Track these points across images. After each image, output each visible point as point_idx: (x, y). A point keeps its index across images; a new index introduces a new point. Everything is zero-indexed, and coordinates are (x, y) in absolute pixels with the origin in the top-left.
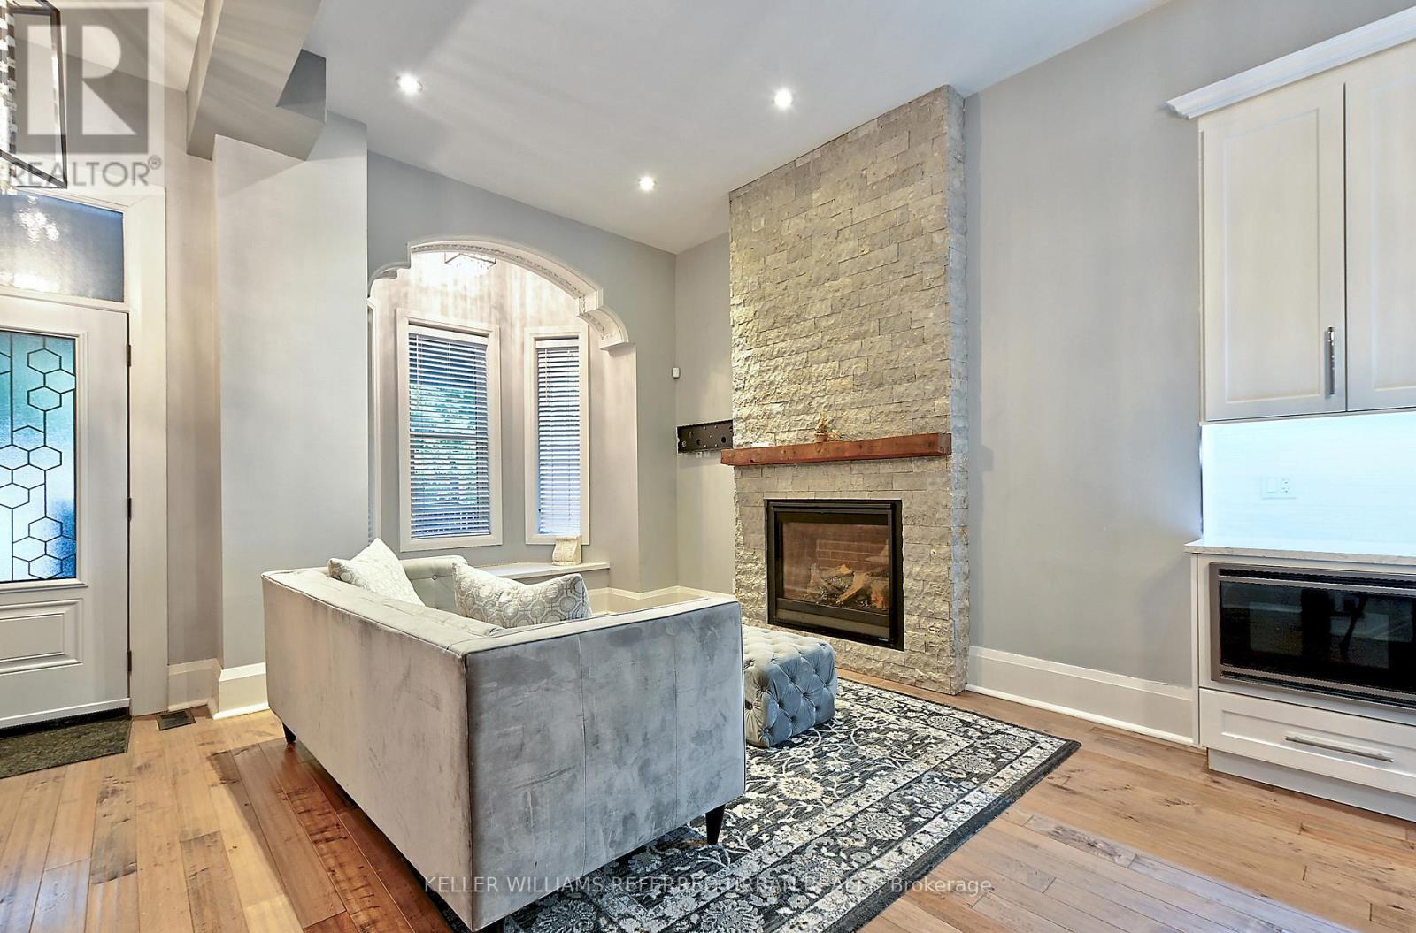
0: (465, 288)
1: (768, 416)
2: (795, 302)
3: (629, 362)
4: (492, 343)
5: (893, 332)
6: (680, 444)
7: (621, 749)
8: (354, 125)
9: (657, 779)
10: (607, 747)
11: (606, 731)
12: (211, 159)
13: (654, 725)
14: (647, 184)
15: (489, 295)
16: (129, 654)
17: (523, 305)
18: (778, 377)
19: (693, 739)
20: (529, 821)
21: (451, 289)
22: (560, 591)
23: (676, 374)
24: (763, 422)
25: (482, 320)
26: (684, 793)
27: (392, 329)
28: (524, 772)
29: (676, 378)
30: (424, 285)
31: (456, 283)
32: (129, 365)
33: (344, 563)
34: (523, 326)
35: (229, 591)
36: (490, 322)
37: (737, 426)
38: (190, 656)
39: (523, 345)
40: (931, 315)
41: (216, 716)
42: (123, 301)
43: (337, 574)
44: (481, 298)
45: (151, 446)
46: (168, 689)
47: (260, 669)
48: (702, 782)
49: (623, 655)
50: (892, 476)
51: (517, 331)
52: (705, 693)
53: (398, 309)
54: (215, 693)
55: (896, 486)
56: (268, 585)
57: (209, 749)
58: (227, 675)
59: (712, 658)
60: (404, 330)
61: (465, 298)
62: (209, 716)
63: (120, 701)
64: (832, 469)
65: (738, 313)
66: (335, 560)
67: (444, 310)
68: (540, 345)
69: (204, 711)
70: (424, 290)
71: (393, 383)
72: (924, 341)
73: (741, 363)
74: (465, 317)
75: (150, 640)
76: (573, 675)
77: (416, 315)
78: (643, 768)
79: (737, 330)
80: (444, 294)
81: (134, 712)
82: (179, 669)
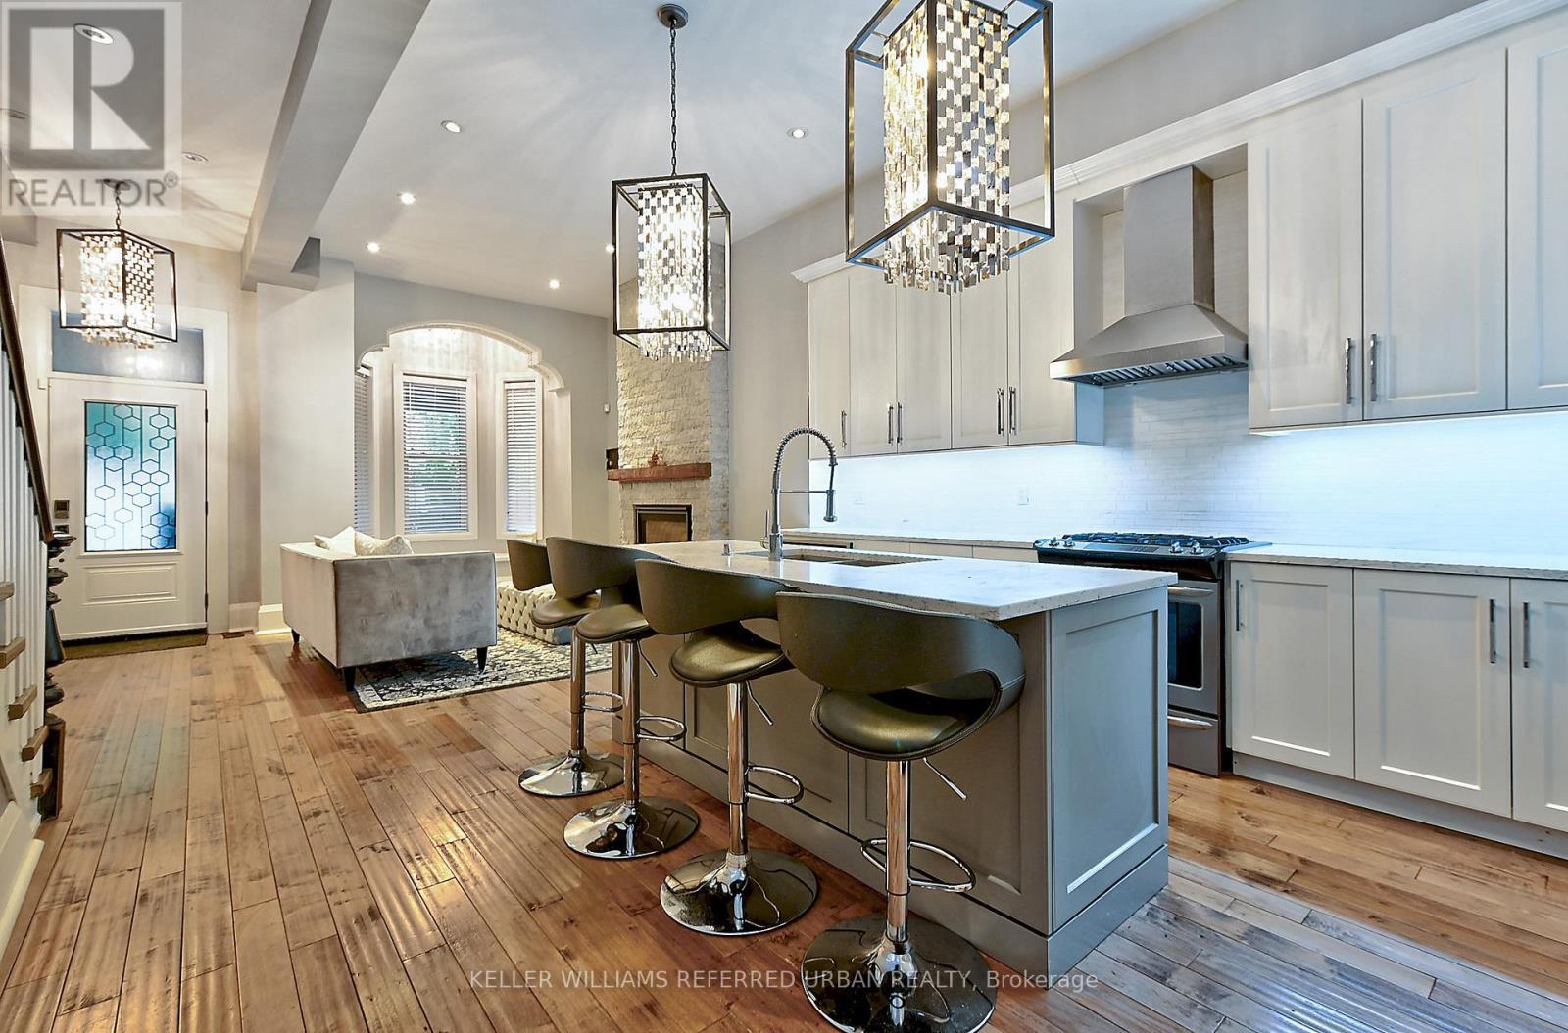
0: (448, 345)
1: (634, 446)
2: (647, 369)
3: (567, 400)
4: (470, 385)
5: (687, 395)
6: (608, 463)
7: (413, 610)
8: (342, 263)
9: (435, 627)
10: (406, 608)
11: (405, 601)
12: (255, 291)
13: (433, 603)
14: (554, 284)
15: (468, 350)
16: (206, 596)
17: (495, 355)
18: (639, 419)
19: (460, 613)
20: (363, 629)
21: (437, 346)
22: (391, 543)
23: (606, 410)
24: (632, 451)
25: (462, 368)
26: (453, 637)
27: (390, 379)
28: (362, 610)
29: (607, 413)
30: (415, 345)
31: (440, 341)
32: (206, 421)
33: (322, 538)
34: (495, 372)
35: (264, 558)
36: (468, 370)
37: (621, 453)
38: (241, 601)
39: (495, 385)
40: (702, 387)
41: (256, 634)
42: (202, 383)
43: (319, 544)
44: (462, 352)
45: (219, 470)
46: (229, 620)
47: (279, 608)
48: (465, 634)
49: (415, 570)
50: (687, 489)
51: (491, 376)
52: (467, 593)
53: (395, 366)
54: (257, 625)
55: (688, 496)
56: (283, 550)
57: (250, 645)
58: (263, 609)
59: (472, 577)
60: (399, 379)
61: (447, 353)
62: (253, 634)
63: (201, 624)
64: (663, 485)
65: (621, 373)
66: (317, 537)
67: (431, 363)
68: (507, 386)
69: (251, 632)
70: (414, 349)
71: (390, 422)
72: (700, 403)
73: (622, 409)
74: (448, 367)
75: (219, 590)
76: (387, 575)
77: (409, 369)
78: (427, 621)
79: (620, 385)
80: (431, 351)
81: (209, 632)
82: (236, 607)
